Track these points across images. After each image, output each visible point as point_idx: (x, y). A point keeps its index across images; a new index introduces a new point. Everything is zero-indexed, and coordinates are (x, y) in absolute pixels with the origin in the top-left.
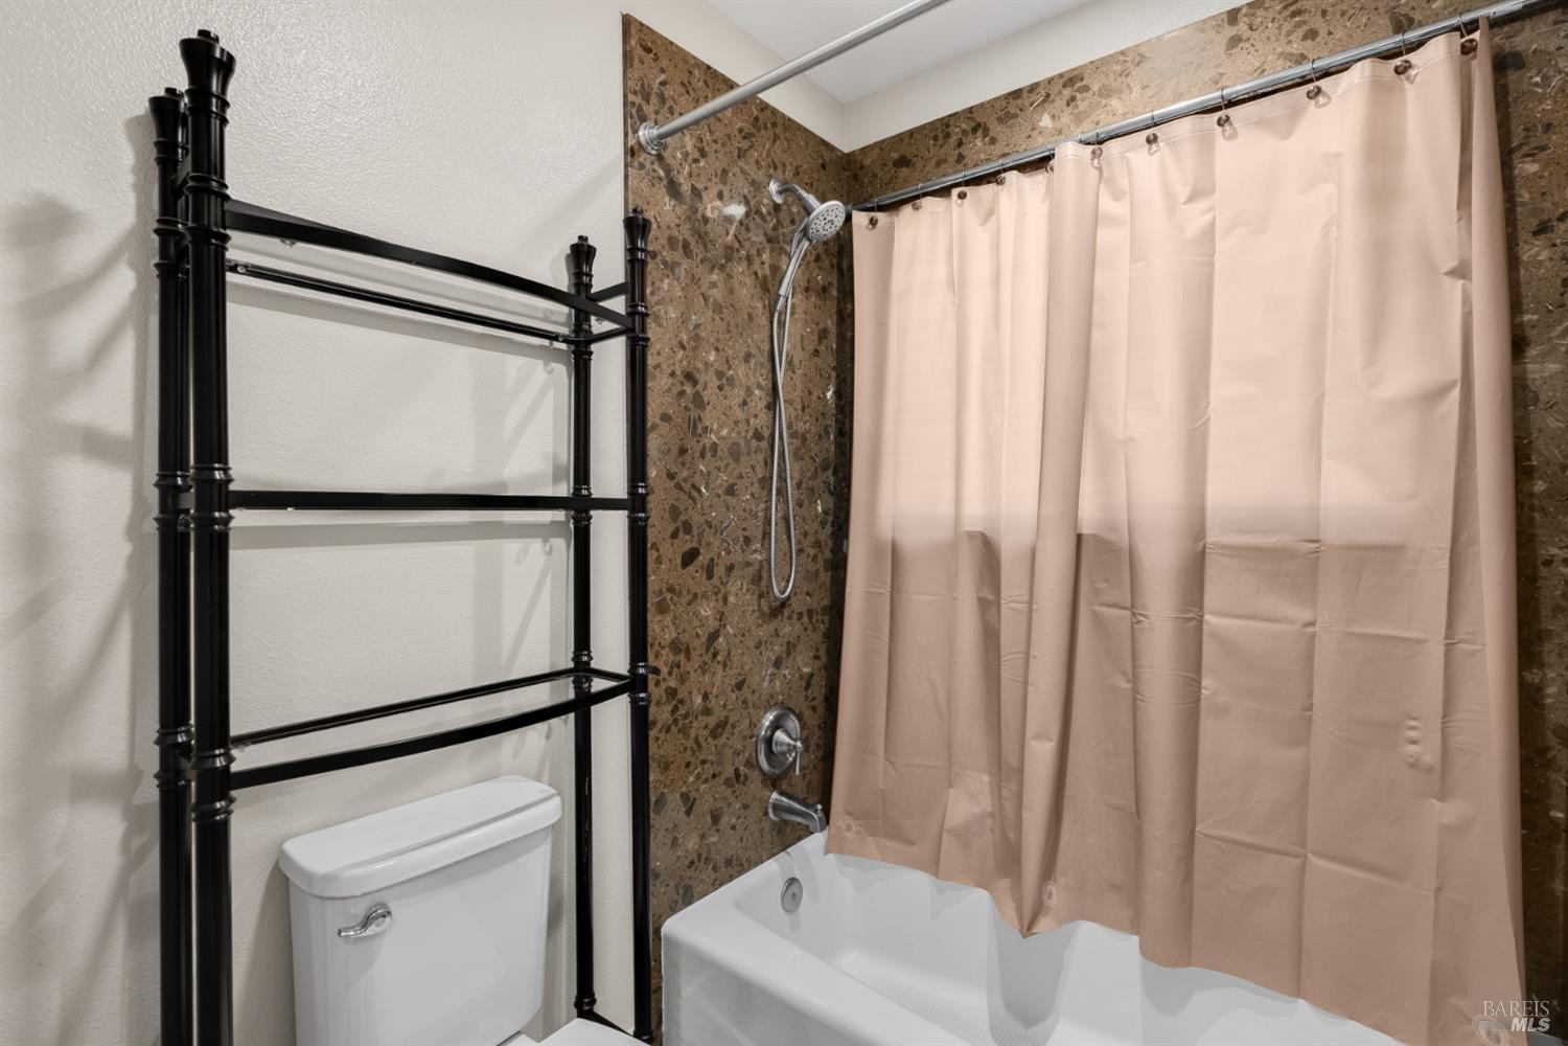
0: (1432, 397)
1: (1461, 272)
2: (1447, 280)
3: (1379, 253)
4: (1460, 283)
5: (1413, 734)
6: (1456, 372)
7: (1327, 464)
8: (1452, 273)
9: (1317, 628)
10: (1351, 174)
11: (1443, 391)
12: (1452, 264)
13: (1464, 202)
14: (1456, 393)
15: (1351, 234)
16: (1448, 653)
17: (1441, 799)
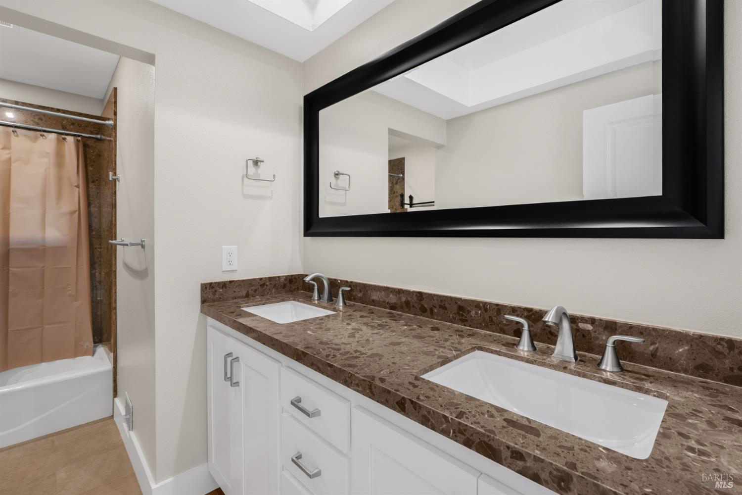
0: (73, 212)
1: (78, 186)
2: (75, 188)
3: (60, 179)
4: (77, 189)
5: (69, 289)
6: (77, 209)
7: (47, 227)
8: (76, 186)
9: (45, 268)
10: (52, 159)
11: (75, 212)
12: (76, 185)
13: (78, 172)
14: (77, 212)
15: (52, 172)
16: (77, 269)
17: (76, 301)
